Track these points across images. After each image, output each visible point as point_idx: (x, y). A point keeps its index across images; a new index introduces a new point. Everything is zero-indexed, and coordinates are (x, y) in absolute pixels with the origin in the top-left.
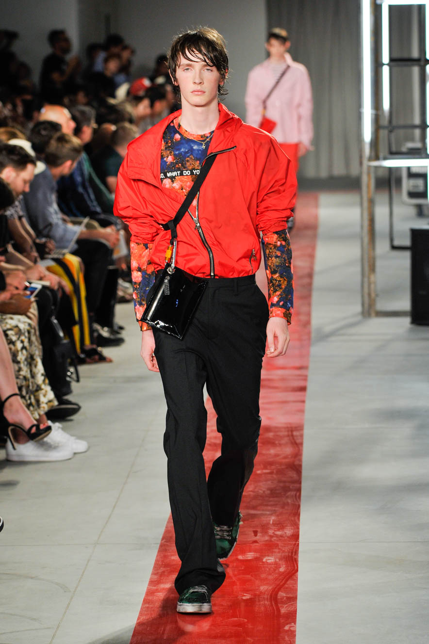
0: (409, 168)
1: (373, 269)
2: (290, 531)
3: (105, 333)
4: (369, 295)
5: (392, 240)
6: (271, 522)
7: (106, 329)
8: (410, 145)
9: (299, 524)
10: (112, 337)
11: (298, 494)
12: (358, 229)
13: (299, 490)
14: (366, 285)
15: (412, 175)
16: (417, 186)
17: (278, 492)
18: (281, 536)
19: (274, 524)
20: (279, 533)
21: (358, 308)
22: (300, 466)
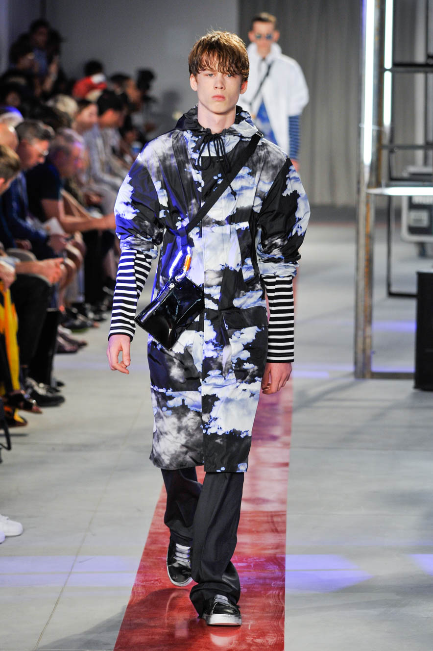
0: (410, 198)
1: (369, 320)
2: (272, 639)
3: (41, 389)
4: (364, 351)
5: (389, 285)
6: (249, 628)
7: (42, 385)
8: (412, 169)
9: (283, 631)
10: (50, 395)
11: (281, 594)
12: (352, 270)
13: (282, 588)
14: (360, 340)
15: (414, 206)
16: (420, 220)
17: (256, 590)
18: (262, 645)
19: (253, 631)
20: (259, 641)
21: (350, 368)
22: (283, 559)
